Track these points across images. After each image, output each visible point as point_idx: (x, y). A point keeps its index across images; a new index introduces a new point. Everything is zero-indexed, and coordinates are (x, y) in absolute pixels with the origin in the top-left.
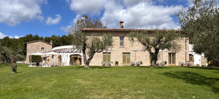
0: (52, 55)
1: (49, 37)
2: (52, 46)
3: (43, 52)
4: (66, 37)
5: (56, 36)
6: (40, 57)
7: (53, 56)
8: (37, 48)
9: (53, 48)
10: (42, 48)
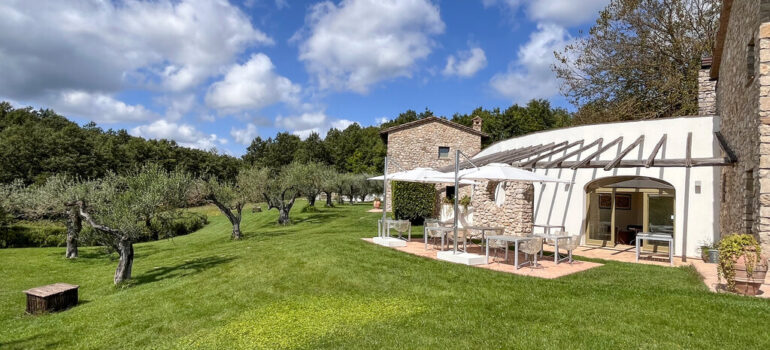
0: (486, 183)
1: (466, 116)
2: (478, 139)
3: (445, 165)
4: (522, 109)
5: (486, 112)
6: (433, 188)
7: (492, 186)
8: (424, 149)
9: (483, 148)
10: (440, 148)
